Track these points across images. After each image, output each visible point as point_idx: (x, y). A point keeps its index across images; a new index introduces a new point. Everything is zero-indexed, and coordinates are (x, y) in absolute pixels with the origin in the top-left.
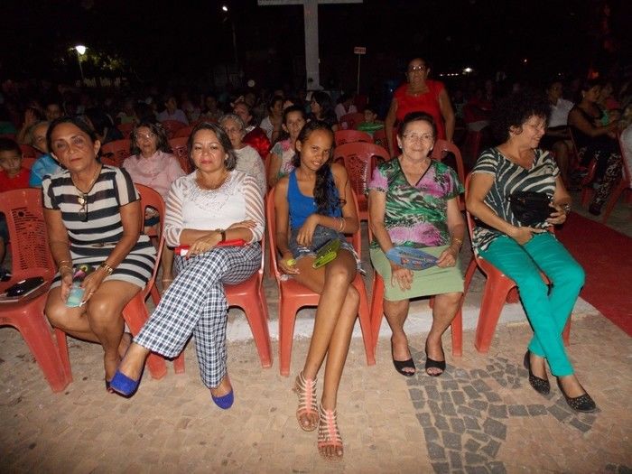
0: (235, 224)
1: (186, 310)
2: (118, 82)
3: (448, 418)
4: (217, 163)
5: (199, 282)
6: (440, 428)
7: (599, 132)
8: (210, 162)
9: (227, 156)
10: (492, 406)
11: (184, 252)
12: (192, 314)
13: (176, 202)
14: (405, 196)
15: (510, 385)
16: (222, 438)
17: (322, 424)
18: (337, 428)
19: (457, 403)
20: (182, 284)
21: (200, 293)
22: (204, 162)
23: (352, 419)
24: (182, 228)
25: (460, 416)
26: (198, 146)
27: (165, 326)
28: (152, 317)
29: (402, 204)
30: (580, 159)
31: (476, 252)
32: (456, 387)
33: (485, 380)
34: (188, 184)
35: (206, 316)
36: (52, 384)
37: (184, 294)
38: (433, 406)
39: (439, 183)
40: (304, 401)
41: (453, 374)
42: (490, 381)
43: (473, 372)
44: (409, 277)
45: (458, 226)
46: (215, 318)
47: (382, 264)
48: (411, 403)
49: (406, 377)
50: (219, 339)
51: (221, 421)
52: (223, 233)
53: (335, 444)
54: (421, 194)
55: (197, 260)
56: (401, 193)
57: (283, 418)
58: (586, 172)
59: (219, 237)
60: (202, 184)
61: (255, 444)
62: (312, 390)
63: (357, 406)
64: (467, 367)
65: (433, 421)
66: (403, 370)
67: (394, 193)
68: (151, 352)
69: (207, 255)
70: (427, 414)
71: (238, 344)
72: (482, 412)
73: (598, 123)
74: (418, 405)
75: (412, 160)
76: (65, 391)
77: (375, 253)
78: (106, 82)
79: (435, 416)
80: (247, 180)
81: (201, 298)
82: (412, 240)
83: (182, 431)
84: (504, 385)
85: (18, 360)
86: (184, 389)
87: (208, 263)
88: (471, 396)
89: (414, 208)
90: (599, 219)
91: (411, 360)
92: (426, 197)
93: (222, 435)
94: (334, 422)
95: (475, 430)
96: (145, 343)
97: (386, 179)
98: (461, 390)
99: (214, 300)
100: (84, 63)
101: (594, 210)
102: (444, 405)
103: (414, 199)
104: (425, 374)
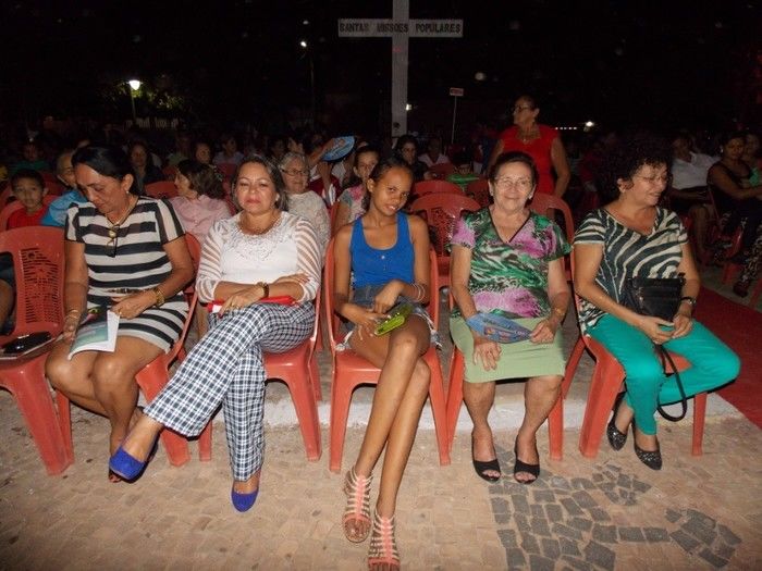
0: (282, 278)
1: (212, 378)
2: (175, 123)
3: (539, 538)
4: (266, 203)
5: (230, 343)
6: (527, 551)
7: (747, 193)
8: (258, 202)
9: (278, 196)
10: (597, 526)
11: (216, 309)
12: (218, 384)
13: (212, 248)
14: (494, 254)
15: (622, 501)
16: (248, 545)
17: (375, 534)
18: (394, 541)
19: (552, 520)
20: (209, 346)
21: (231, 358)
22: (249, 201)
23: (415, 531)
24: (218, 280)
25: (555, 537)
26: (244, 181)
27: (183, 396)
28: (169, 384)
29: (491, 263)
30: (722, 227)
31: (583, 328)
32: (553, 499)
33: (590, 492)
34: (229, 228)
35: (237, 387)
36: (49, 464)
37: (210, 358)
38: (521, 522)
39: (538, 239)
40: (352, 503)
41: (549, 483)
42: (597, 494)
43: (575, 482)
44: (495, 354)
45: (561, 294)
46: (248, 391)
47: (464, 337)
48: (492, 515)
49: (489, 484)
50: (254, 419)
51: (249, 523)
52: (266, 288)
53: (389, 561)
54: (515, 252)
55: (230, 317)
56: (490, 250)
57: (327, 525)
58: (729, 242)
59: (261, 292)
60: (247, 227)
61: (289, 556)
62: (364, 490)
63: (423, 516)
64: (568, 475)
65: (519, 540)
66: (485, 473)
67: (482, 250)
68: (164, 428)
69: (242, 311)
70: (512, 532)
71: (281, 430)
72: (584, 534)
73: (745, 183)
74: (501, 519)
75: (505, 210)
76: (63, 475)
77: (456, 323)
78: (162, 123)
79: (522, 535)
80: (301, 225)
81: (231, 364)
82: (501, 308)
83: (200, 532)
84: (615, 499)
85: (13, 434)
86: (207, 481)
87: (243, 321)
88: (571, 512)
89: (505, 269)
90: (746, 301)
91: (496, 461)
92: (521, 256)
93: (247, 542)
94: (390, 533)
95: (573, 556)
96: (157, 416)
97: (473, 232)
98: (558, 503)
99: (247, 367)
100: (137, 99)
101: (740, 290)
102: (534, 521)
103: (507, 259)
104: (513, 481)
